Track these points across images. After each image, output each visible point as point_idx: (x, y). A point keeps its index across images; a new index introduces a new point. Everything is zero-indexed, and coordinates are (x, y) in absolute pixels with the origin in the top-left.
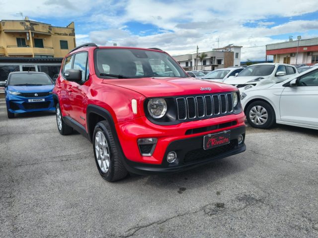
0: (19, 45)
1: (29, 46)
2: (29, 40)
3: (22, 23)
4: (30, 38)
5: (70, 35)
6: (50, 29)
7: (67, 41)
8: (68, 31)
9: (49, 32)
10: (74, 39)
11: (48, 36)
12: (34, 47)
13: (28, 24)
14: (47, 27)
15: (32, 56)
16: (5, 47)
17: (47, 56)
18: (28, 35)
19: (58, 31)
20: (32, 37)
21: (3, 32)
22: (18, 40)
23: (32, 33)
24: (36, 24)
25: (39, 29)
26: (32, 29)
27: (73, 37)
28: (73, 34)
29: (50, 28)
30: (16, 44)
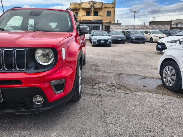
0: (87, 15)
1: (91, 15)
2: (91, 12)
3: (89, 3)
4: (92, 11)
5: (113, 8)
6: (102, 5)
7: (110, 12)
8: (111, 6)
9: (102, 7)
10: (115, 10)
11: (100, 9)
12: (93, 15)
13: (92, 3)
14: (101, 4)
15: (91, 20)
16: (81, 16)
17: (99, 20)
18: (91, 9)
19: (106, 6)
21: (81, 9)
22: (87, 12)
23: (93, 8)
24: (95, 3)
25: (97, 6)
26: (93, 6)
27: (114, 9)
28: (114, 7)
29: (103, 4)
30: (86, 14)
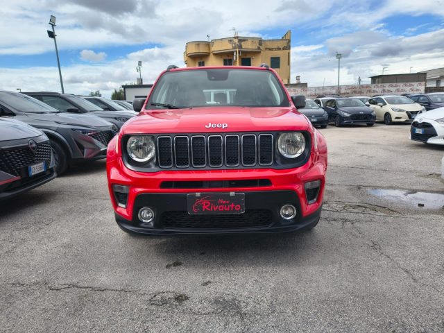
2: (236, 61)
3: (230, 41)
4: (236, 58)
5: (284, 49)
6: (260, 44)
7: (279, 58)
8: (281, 45)
9: (259, 48)
10: (289, 53)
11: (256, 53)
13: (236, 41)
14: (257, 41)
18: (235, 54)
19: (269, 45)
20: (239, 56)
21: (211, 54)
22: (225, 61)
23: (239, 51)
24: (244, 40)
25: (247, 46)
26: (240, 47)
27: (288, 51)
28: (288, 48)
29: (261, 42)
